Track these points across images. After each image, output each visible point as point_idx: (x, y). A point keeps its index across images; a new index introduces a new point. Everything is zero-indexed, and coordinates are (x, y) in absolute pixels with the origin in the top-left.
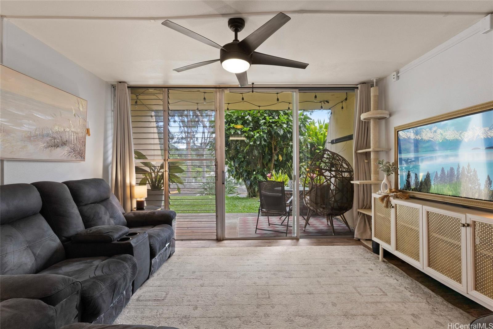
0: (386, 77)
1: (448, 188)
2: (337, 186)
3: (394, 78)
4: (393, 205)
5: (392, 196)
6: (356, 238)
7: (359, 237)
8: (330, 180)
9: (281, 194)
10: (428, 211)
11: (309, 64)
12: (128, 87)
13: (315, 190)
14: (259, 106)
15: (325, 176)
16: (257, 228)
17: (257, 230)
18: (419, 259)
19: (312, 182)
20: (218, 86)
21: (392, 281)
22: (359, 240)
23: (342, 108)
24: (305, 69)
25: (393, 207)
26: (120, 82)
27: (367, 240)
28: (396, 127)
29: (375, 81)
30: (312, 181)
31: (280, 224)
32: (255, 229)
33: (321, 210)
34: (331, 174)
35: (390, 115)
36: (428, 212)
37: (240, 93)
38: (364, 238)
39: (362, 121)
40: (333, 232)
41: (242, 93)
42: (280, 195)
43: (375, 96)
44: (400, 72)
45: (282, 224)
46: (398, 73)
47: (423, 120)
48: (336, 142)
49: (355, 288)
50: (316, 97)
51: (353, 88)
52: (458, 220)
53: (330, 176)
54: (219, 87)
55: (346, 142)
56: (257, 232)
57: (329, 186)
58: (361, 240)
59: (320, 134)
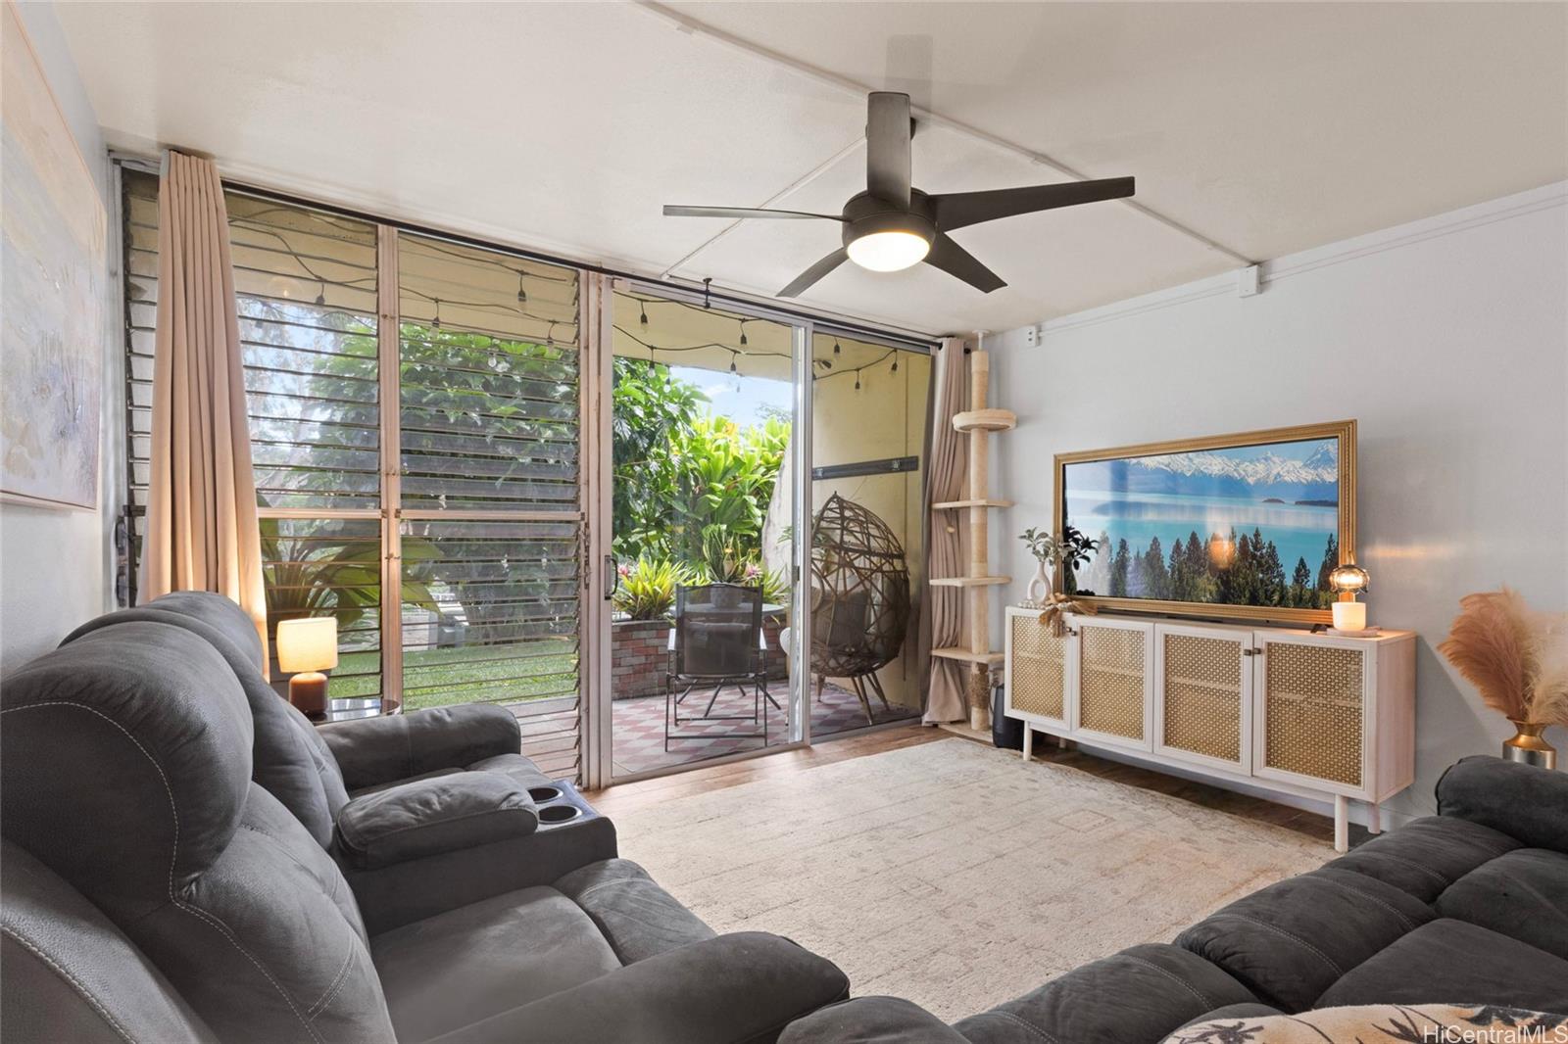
0: (1002, 332)
1: (1208, 578)
2: (885, 594)
3: (1030, 340)
4: (1073, 630)
5: (1064, 610)
6: (927, 722)
7: (937, 719)
8: (869, 578)
9: (750, 625)
10: (1167, 633)
11: (1006, 285)
12: (225, 184)
13: (831, 608)
14: (652, 348)
15: (857, 569)
16: (669, 735)
17: (669, 741)
18: (1141, 734)
19: (823, 586)
20: (597, 263)
21: (1092, 794)
22: (935, 726)
23: (858, 386)
24: (987, 292)
25: (1075, 634)
26: (178, 150)
27: (952, 723)
28: (1060, 455)
29: (980, 336)
30: (822, 582)
31: (702, 716)
32: (664, 739)
33: (841, 662)
34: (871, 562)
35: (1018, 423)
36: (1167, 636)
37: (639, 299)
38: (949, 718)
39: (957, 432)
40: (868, 716)
41: (642, 300)
42: (744, 628)
43: (982, 373)
44: (1043, 329)
45: (706, 715)
46: (1039, 330)
47: (1134, 447)
48: (826, 474)
49: (1055, 821)
50: (837, 349)
51: (925, 345)
52: (1236, 645)
53: (871, 569)
54: (599, 265)
55: (864, 477)
56: (669, 749)
57: (866, 595)
58: (940, 726)
59: (714, 446)
